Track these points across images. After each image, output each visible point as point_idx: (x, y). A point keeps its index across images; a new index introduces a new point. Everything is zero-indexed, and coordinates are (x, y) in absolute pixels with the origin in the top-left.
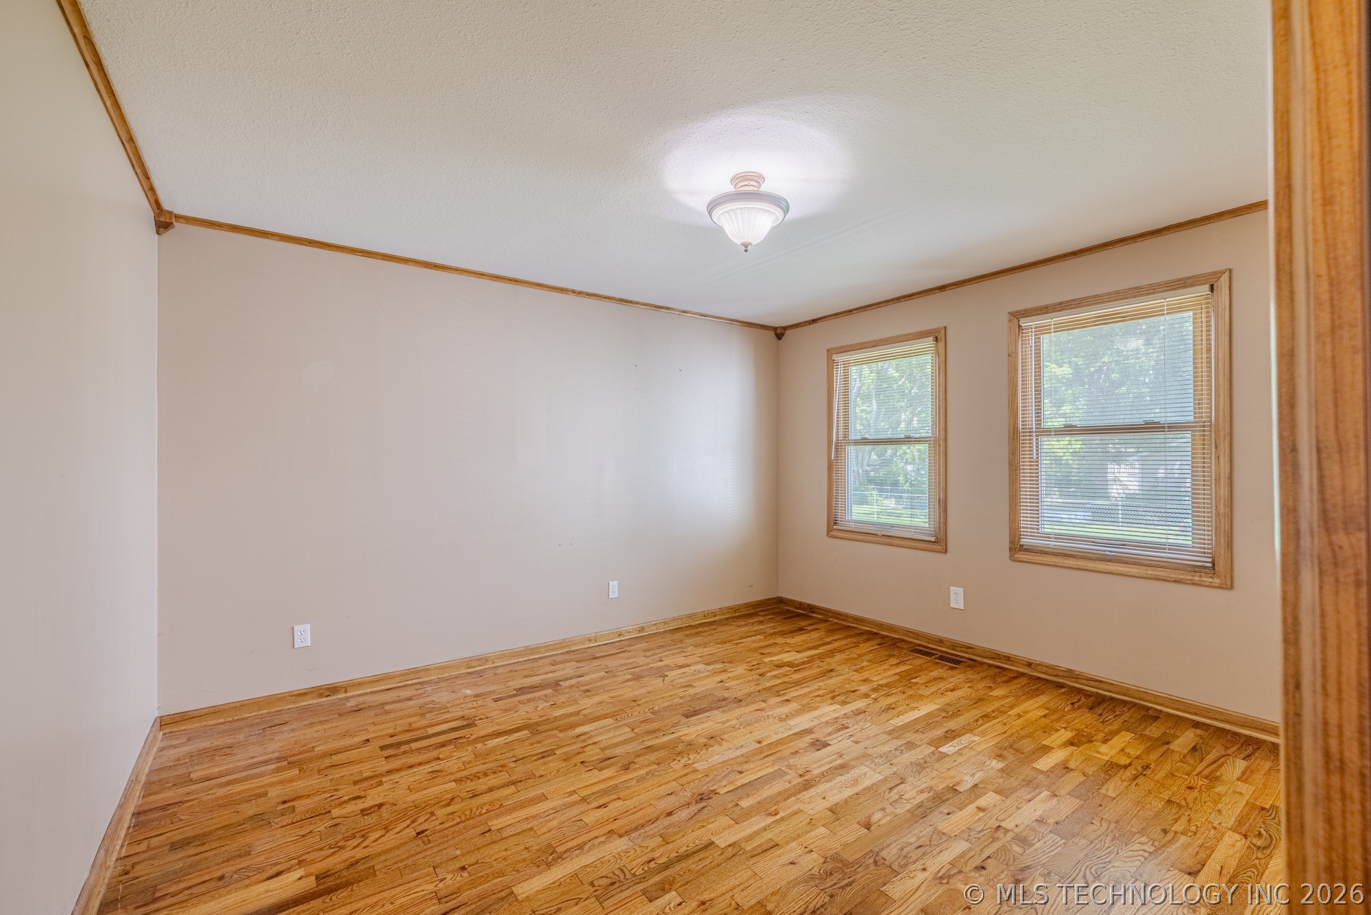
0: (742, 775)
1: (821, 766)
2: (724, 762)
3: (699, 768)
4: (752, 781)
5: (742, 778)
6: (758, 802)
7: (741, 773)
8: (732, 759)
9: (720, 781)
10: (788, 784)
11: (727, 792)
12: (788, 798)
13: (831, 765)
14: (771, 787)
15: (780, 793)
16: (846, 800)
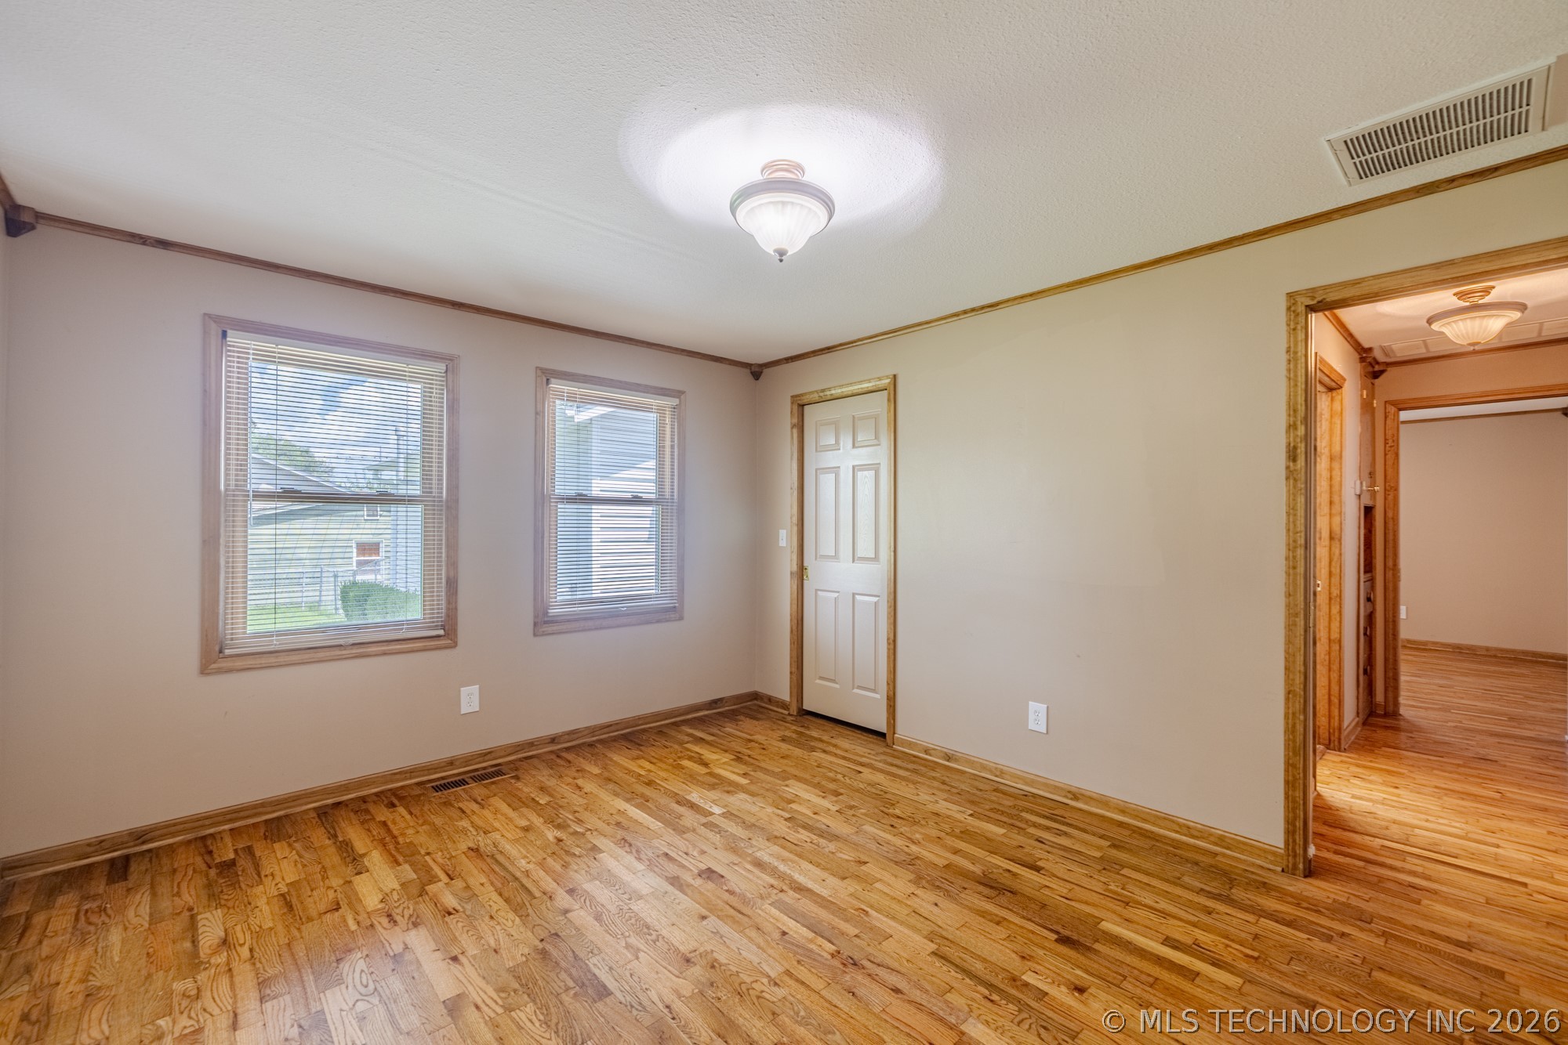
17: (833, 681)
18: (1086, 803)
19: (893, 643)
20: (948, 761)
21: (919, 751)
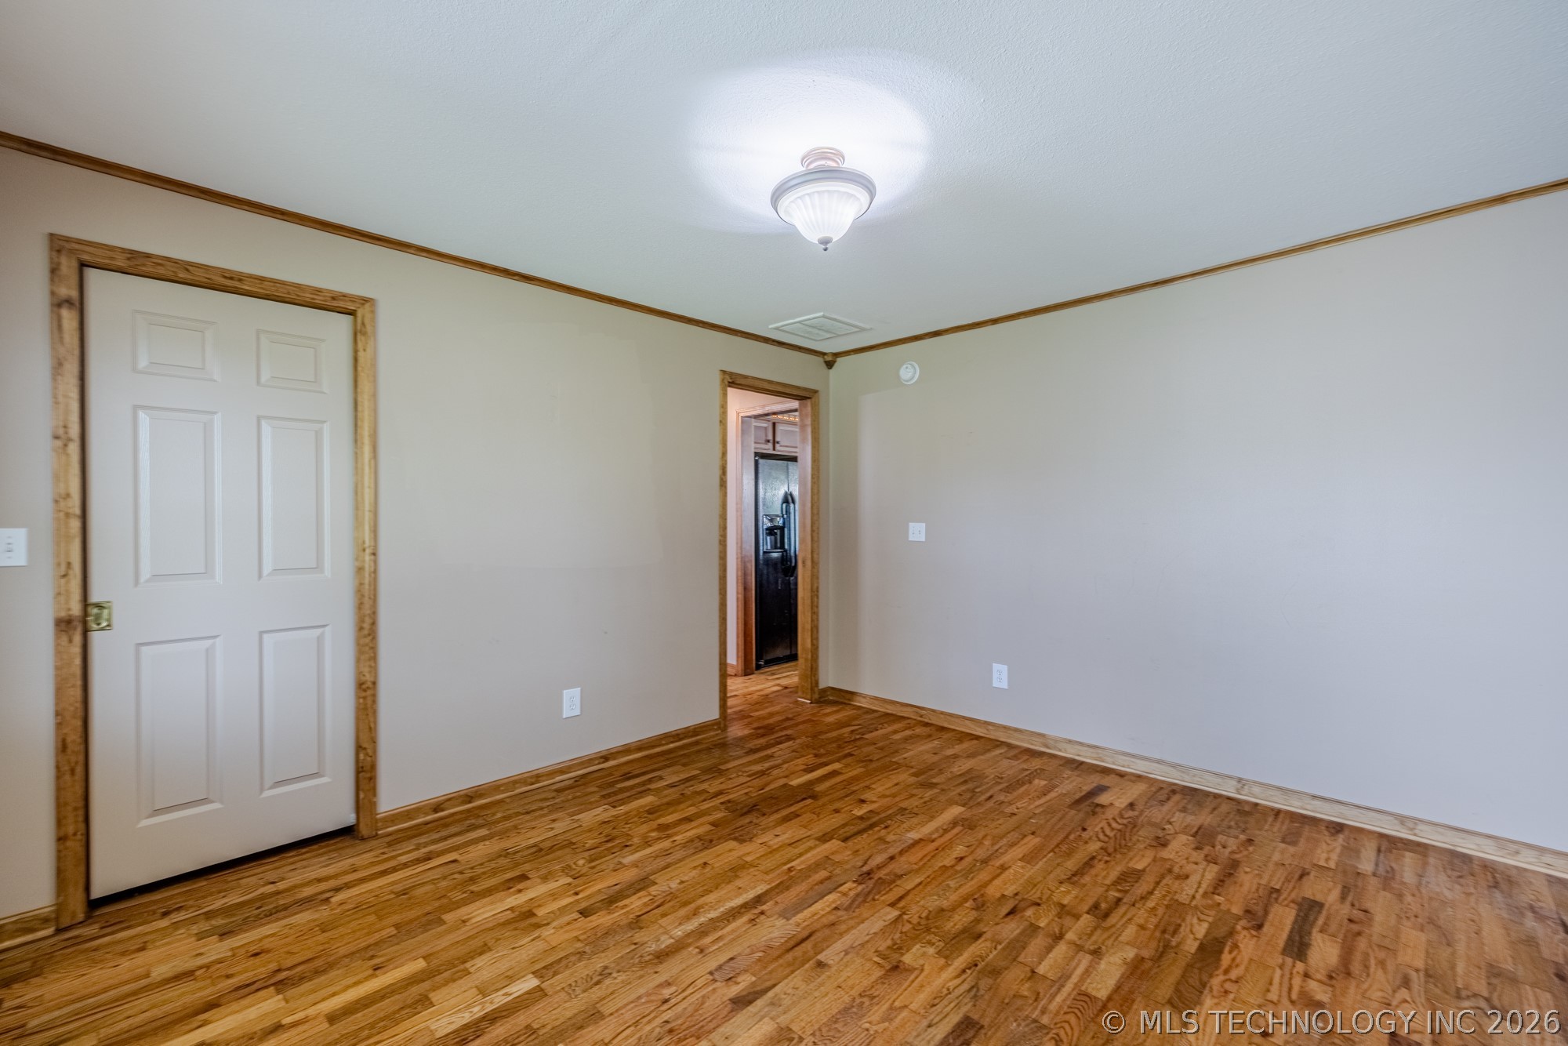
0: (834, 906)
1: (733, 931)
2: (863, 922)
3: (889, 909)
4: (820, 899)
5: (833, 902)
6: (810, 877)
7: (836, 908)
8: (853, 927)
9: (858, 895)
10: (779, 901)
11: (845, 883)
12: (778, 885)
13: (720, 933)
14: (798, 895)
15: (788, 888)
16: (717, 888)
17: (204, 801)
18: (615, 759)
19: (366, 693)
20: (470, 802)
21: (427, 814)
